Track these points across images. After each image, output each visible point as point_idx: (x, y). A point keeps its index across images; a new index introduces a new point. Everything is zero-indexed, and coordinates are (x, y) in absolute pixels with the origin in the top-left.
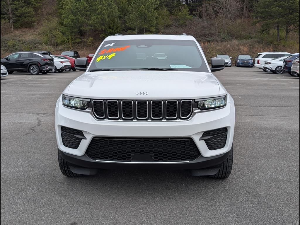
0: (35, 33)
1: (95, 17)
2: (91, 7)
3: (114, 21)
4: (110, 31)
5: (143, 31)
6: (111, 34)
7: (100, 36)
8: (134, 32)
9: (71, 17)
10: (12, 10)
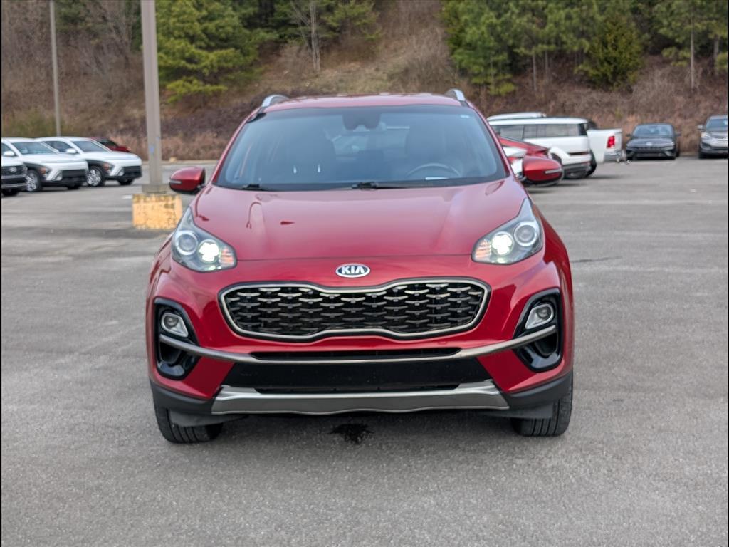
0: (380, 74)
1: (561, 12)
3: (617, 23)
4: (607, 54)
5: (712, 51)
6: (609, 63)
7: (572, 72)
8: (683, 53)
9: (488, 19)
10: (319, 13)
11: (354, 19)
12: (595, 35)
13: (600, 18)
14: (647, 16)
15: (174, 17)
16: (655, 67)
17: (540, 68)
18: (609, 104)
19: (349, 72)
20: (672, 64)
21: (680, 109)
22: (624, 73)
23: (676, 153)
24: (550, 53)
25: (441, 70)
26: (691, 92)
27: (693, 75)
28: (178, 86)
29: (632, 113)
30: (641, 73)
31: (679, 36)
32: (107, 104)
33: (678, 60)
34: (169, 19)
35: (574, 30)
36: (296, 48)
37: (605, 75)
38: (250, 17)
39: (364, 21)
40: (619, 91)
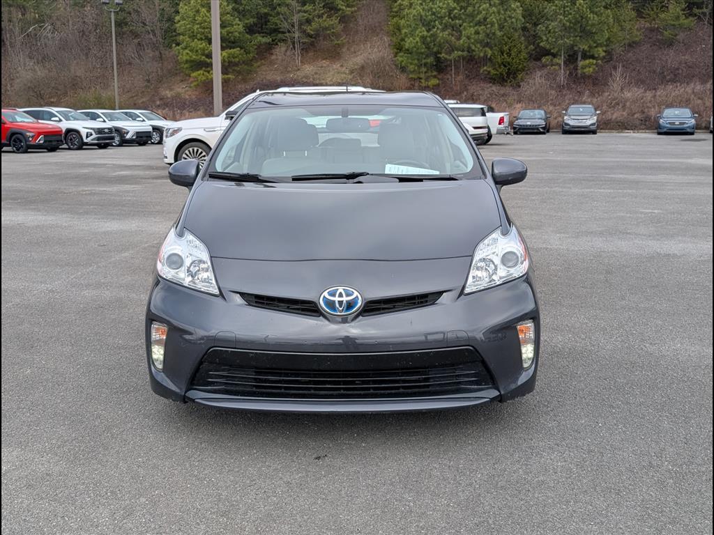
0: (344, 68)
1: (472, 29)
2: (463, 11)
3: (512, 37)
4: (503, 59)
5: (577, 59)
6: (505, 66)
7: (479, 71)
8: (556, 60)
9: (421, 32)
10: (301, 24)
11: (326, 29)
12: (496, 46)
13: (499, 34)
14: (532, 33)
15: (198, 24)
16: (537, 70)
17: (457, 68)
18: (503, 95)
19: (322, 67)
20: (549, 67)
21: (552, 100)
22: (515, 73)
23: (546, 130)
24: (464, 58)
25: (387, 67)
26: (560, 88)
27: (562, 75)
28: (199, 75)
29: (519, 101)
30: (527, 73)
31: (553, 48)
32: (146, 87)
33: (552, 65)
34: (193, 26)
35: (481, 42)
36: (283, 49)
37: (501, 74)
38: (251, 26)
39: (332, 30)
40: (511, 85)
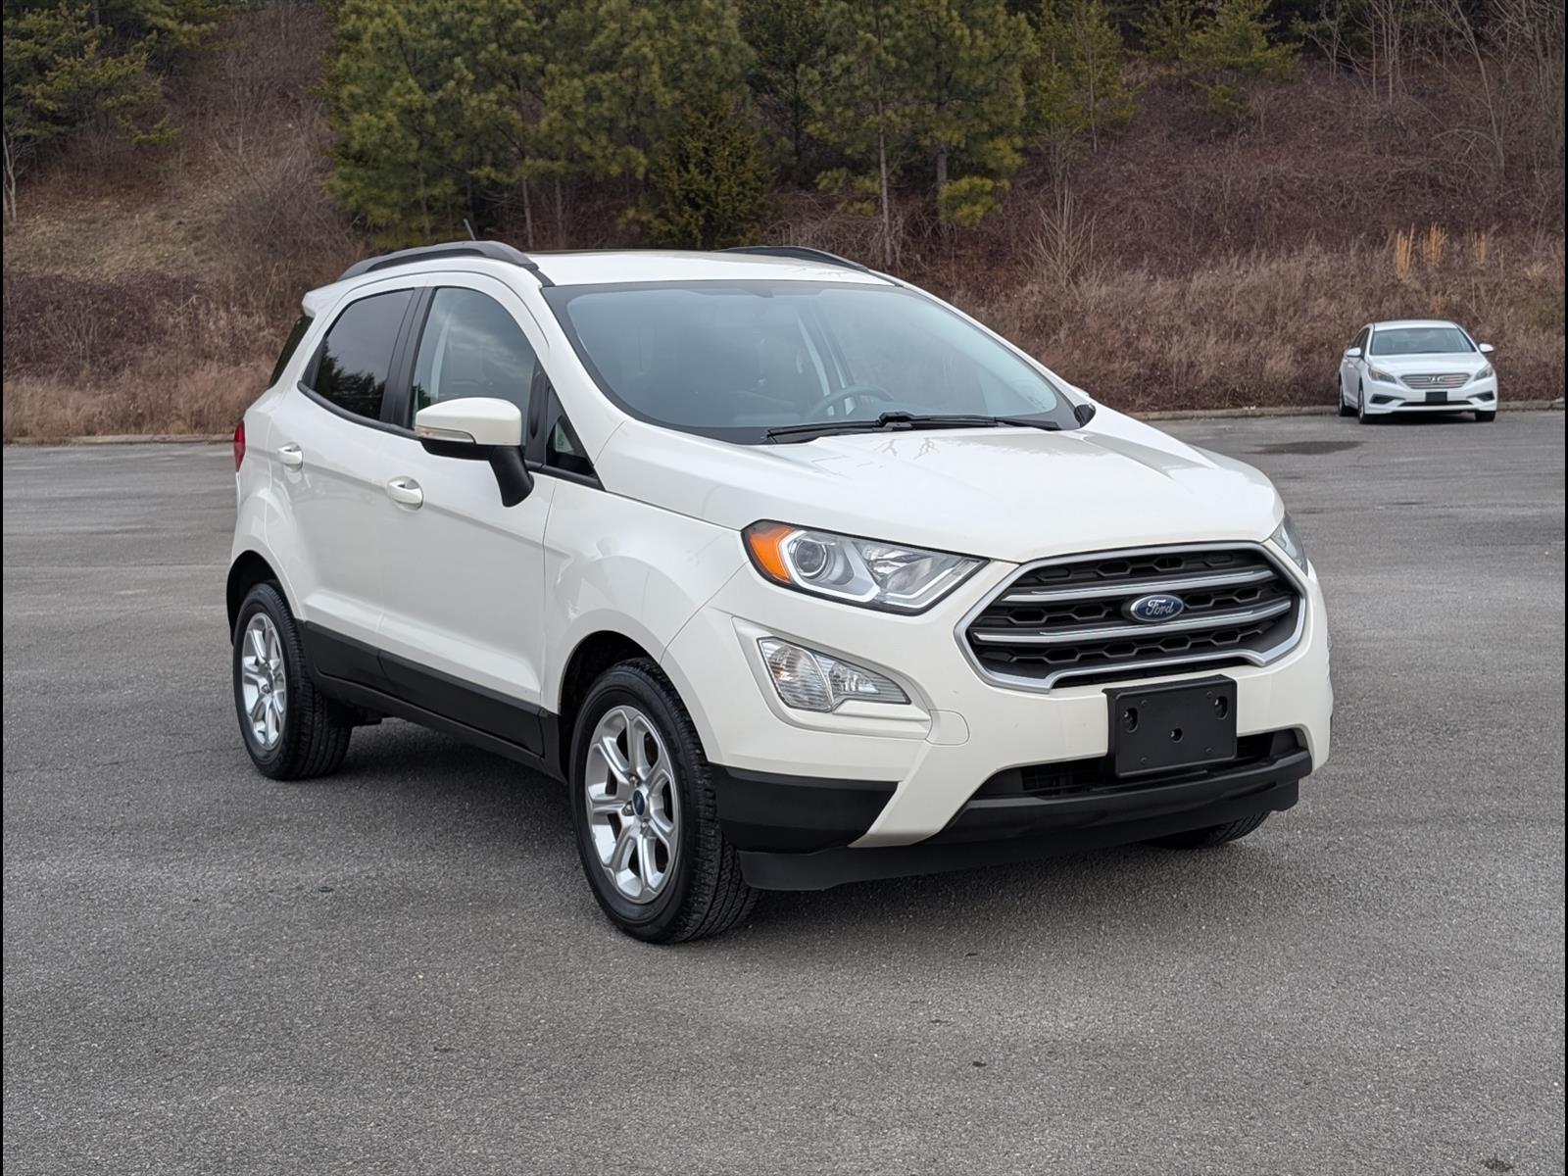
3: (710, 109)
4: (690, 182)
5: (934, 178)
6: (697, 207)
8: (865, 183)
11: (100, 91)
16: (803, 215)
19: (93, 221)
20: (839, 207)
24: (562, 180)
27: (886, 231)
31: (851, 143)
33: (851, 200)
35: (609, 127)
